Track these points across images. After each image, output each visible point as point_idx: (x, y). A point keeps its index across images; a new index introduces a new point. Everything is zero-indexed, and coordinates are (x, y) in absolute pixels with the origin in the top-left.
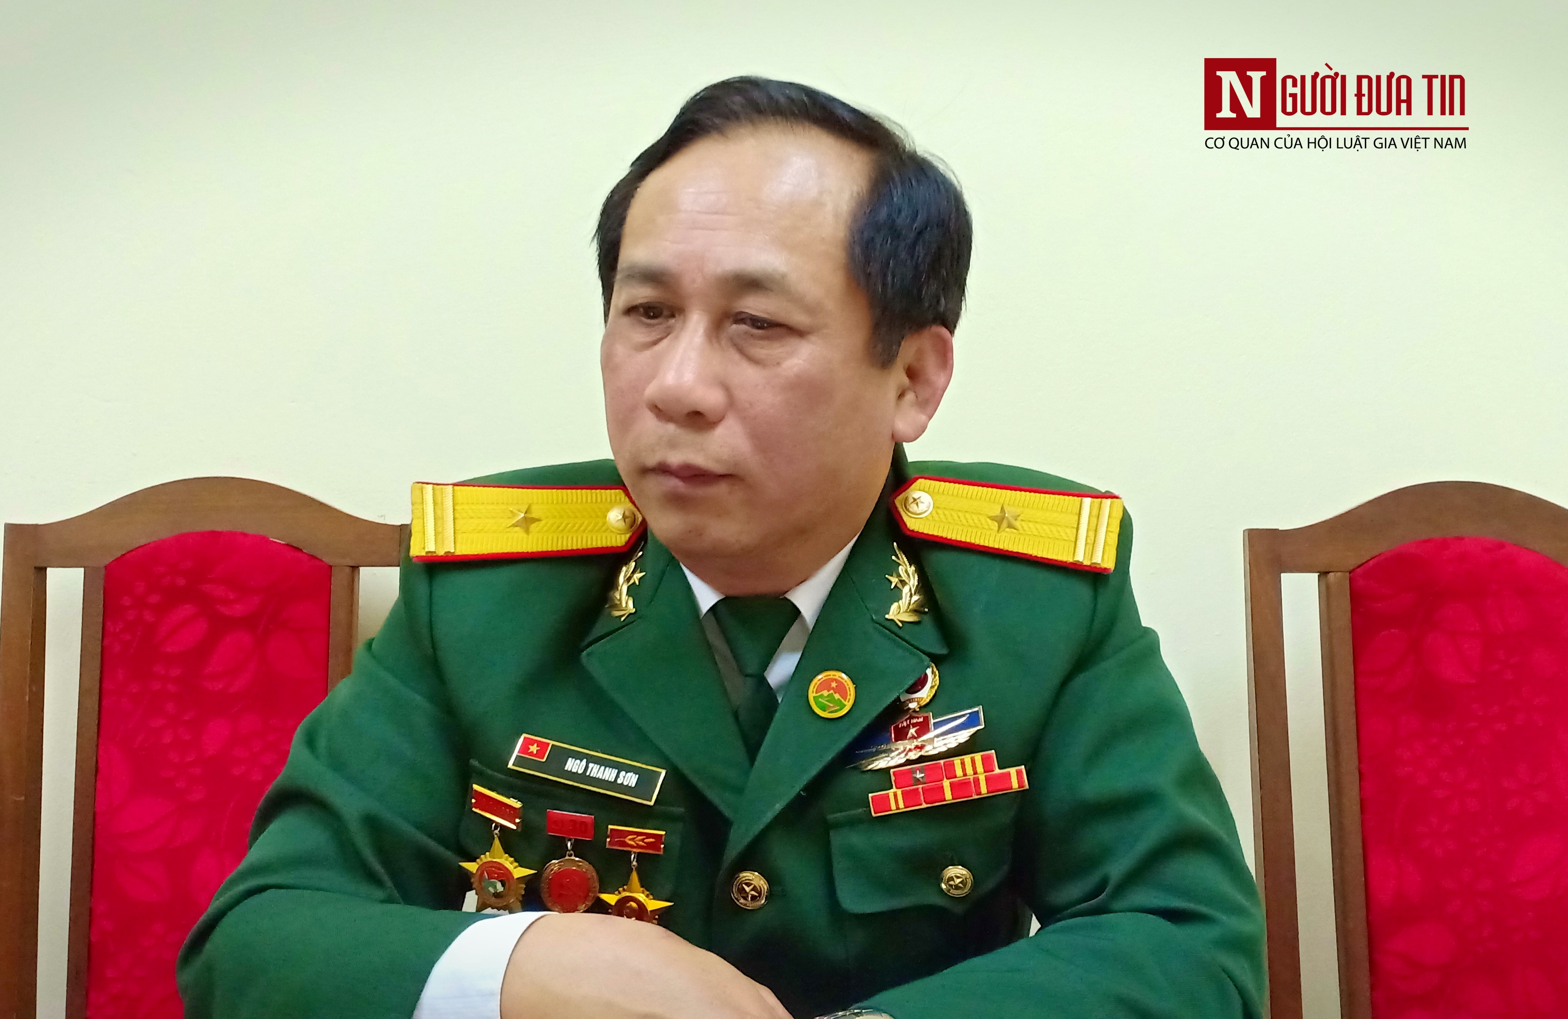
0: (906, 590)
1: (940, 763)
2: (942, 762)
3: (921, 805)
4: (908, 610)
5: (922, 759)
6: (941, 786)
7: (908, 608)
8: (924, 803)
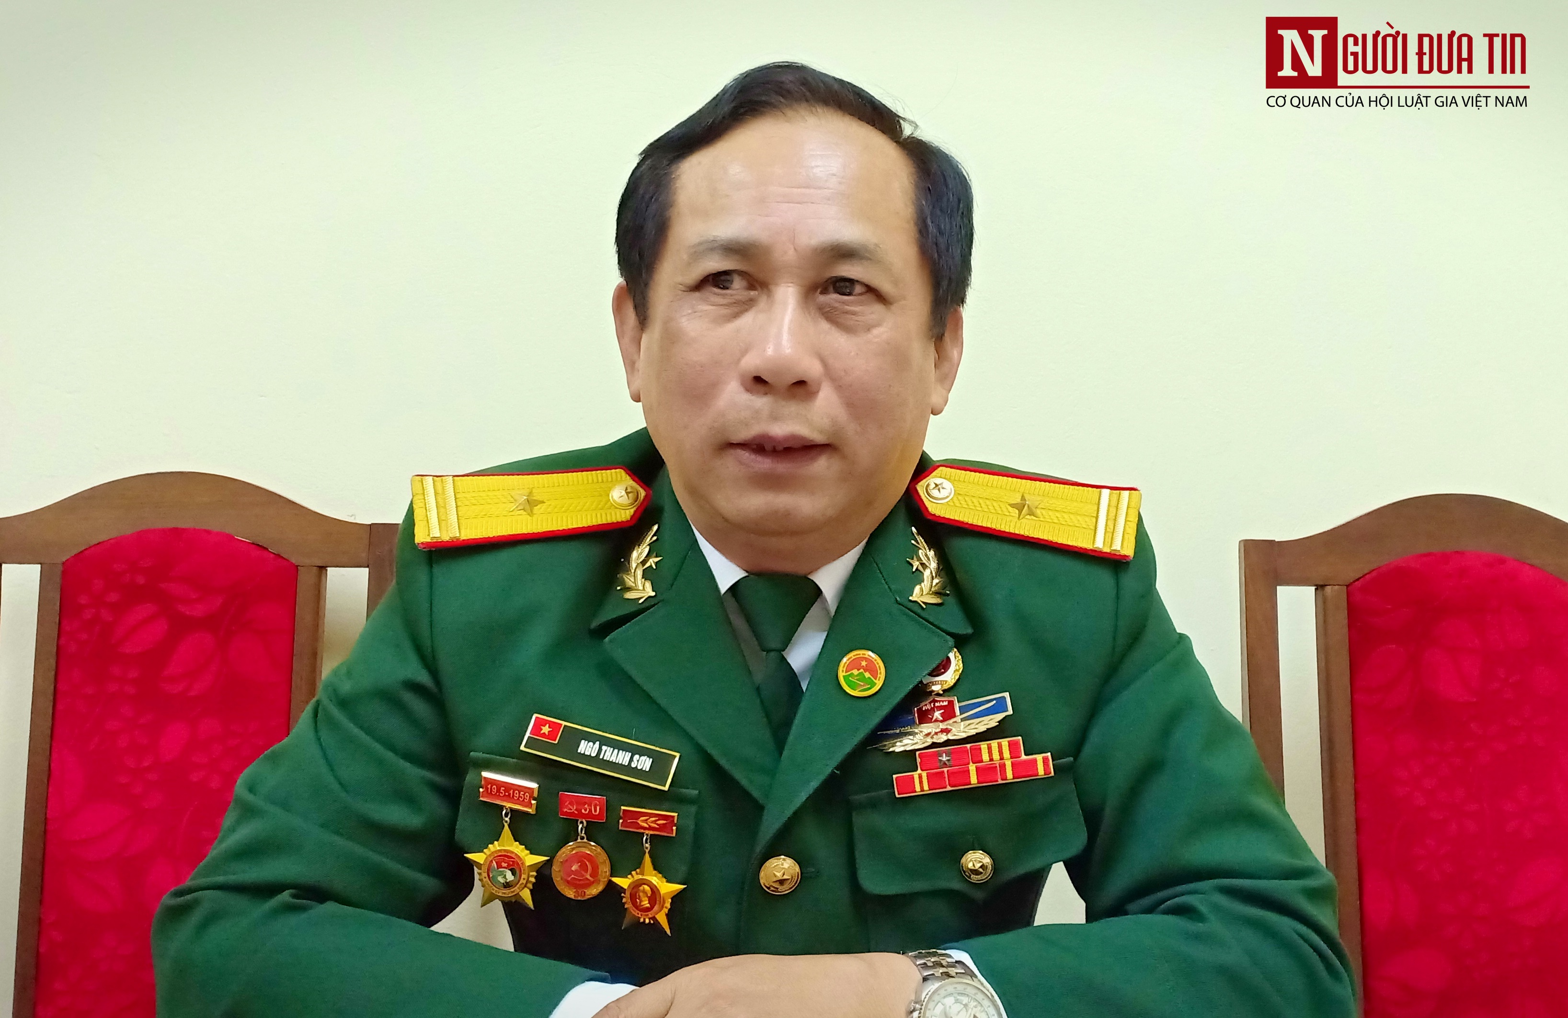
0: (927, 573)
1: (966, 747)
2: (968, 746)
3: (945, 788)
4: (931, 592)
5: (948, 743)
6: (966, 769)
7: (930, 590)
8: (948, 787)
